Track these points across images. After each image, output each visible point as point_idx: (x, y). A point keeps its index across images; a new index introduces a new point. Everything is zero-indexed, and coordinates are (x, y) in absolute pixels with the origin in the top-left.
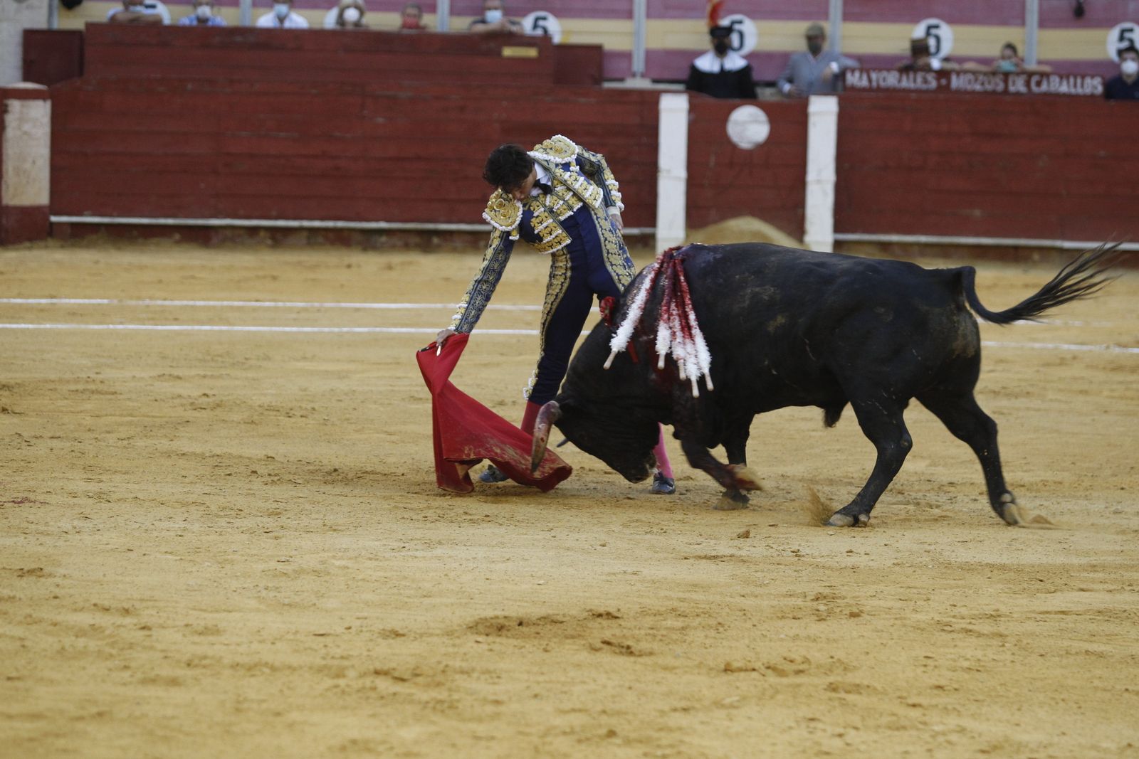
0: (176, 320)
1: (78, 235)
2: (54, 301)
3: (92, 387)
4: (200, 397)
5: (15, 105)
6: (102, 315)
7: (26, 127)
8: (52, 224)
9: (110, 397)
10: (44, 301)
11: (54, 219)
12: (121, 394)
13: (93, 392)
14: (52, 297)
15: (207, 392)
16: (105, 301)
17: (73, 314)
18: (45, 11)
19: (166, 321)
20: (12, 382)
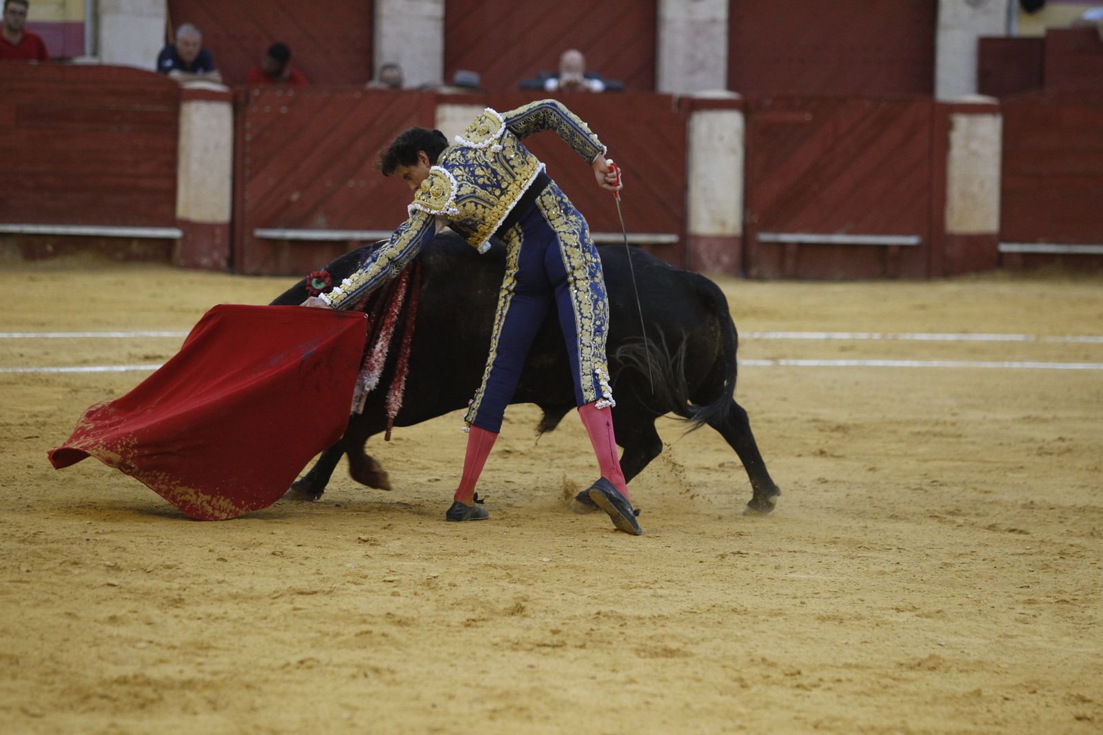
0: (1087, 358)
1: (1029, 266)
2: (965, 337)
3: (938, 429)
4: (1054, 441)
5: (961, 122)
6: (1007, 351)
7: (974, 145)
8: (1002, 255)
9: (951, 440)
10: (951, 337)
11: (1004, 248)
12: (966, 437)
13: (935, 435)
14: (964, 332)
15: (1064, 435)
16: (1019, 338)
17: (976, 351)
18: (1002, 16)
19: (1076, 359)
20: (850, 422)
